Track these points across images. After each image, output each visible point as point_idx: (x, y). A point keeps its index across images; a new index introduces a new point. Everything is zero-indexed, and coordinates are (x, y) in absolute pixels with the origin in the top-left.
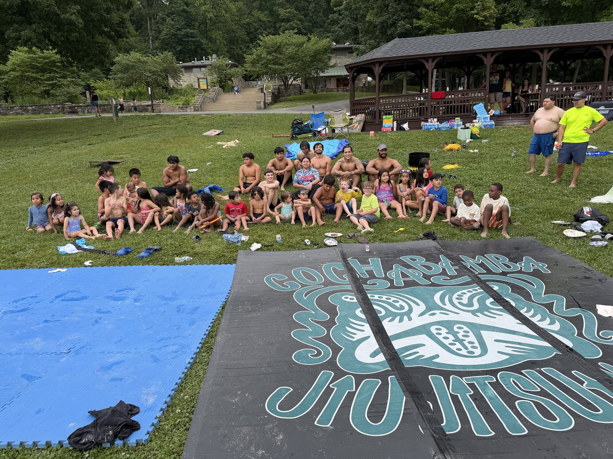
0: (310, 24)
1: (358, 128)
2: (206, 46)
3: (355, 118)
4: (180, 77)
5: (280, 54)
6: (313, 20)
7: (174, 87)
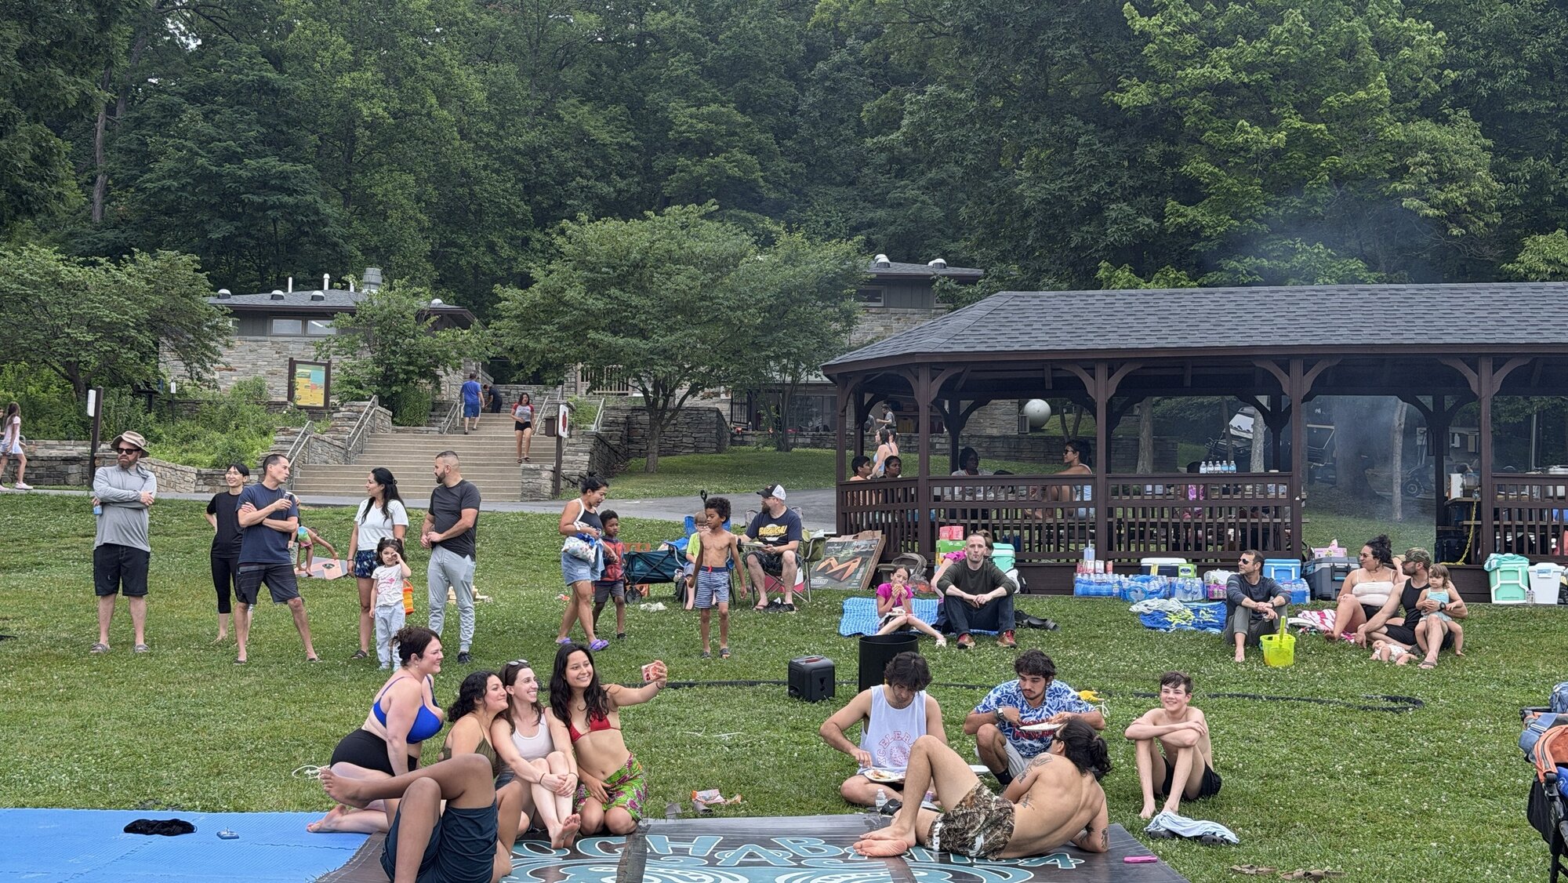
0: (799, 168)
1: (859, 576)
2: (340, 230)
3: (850, 543)
4: (213, 350)
5: (642, 290)
6: (816, 151)
7: (181, 392)
